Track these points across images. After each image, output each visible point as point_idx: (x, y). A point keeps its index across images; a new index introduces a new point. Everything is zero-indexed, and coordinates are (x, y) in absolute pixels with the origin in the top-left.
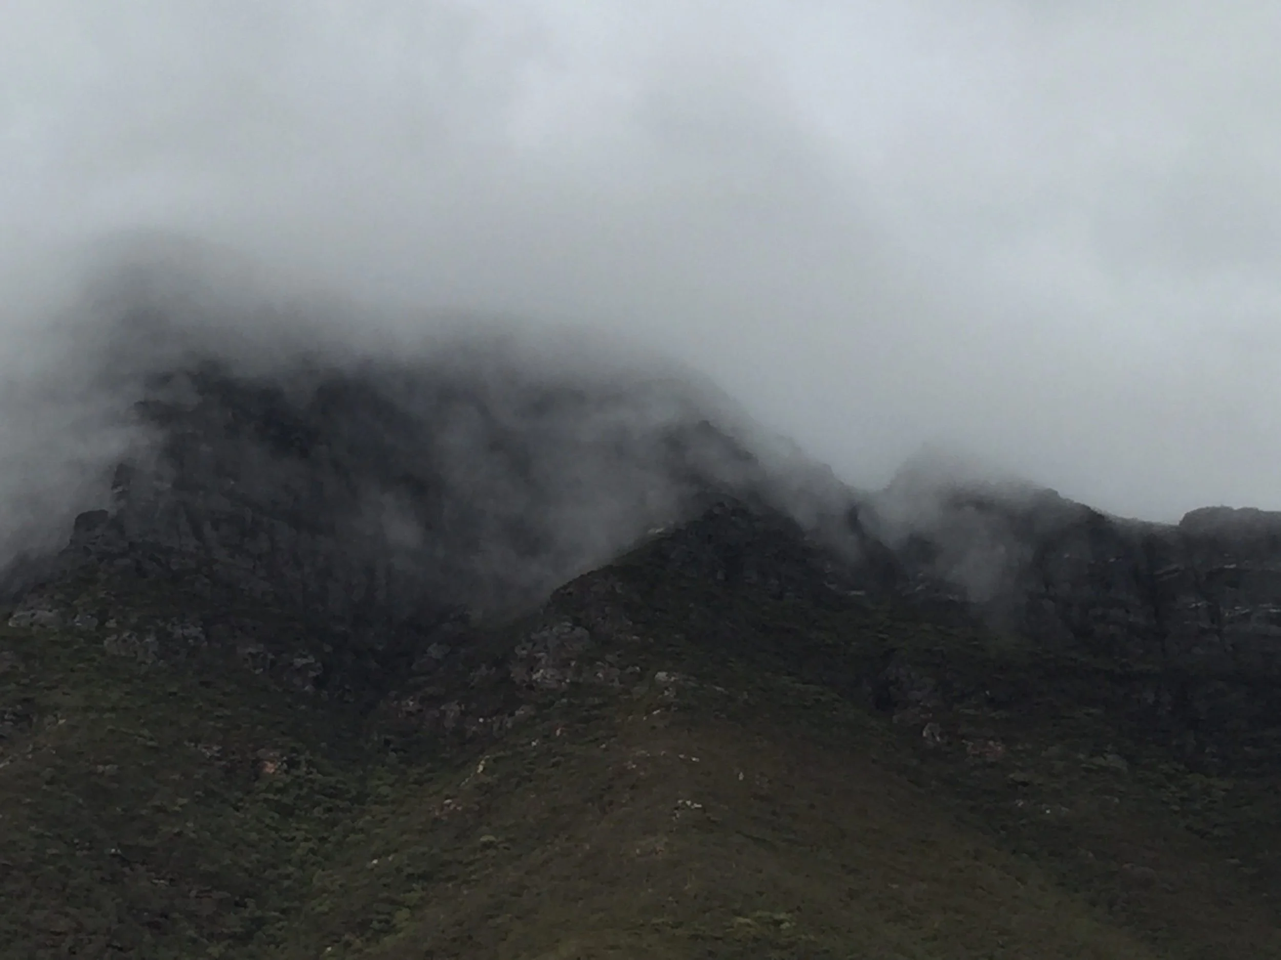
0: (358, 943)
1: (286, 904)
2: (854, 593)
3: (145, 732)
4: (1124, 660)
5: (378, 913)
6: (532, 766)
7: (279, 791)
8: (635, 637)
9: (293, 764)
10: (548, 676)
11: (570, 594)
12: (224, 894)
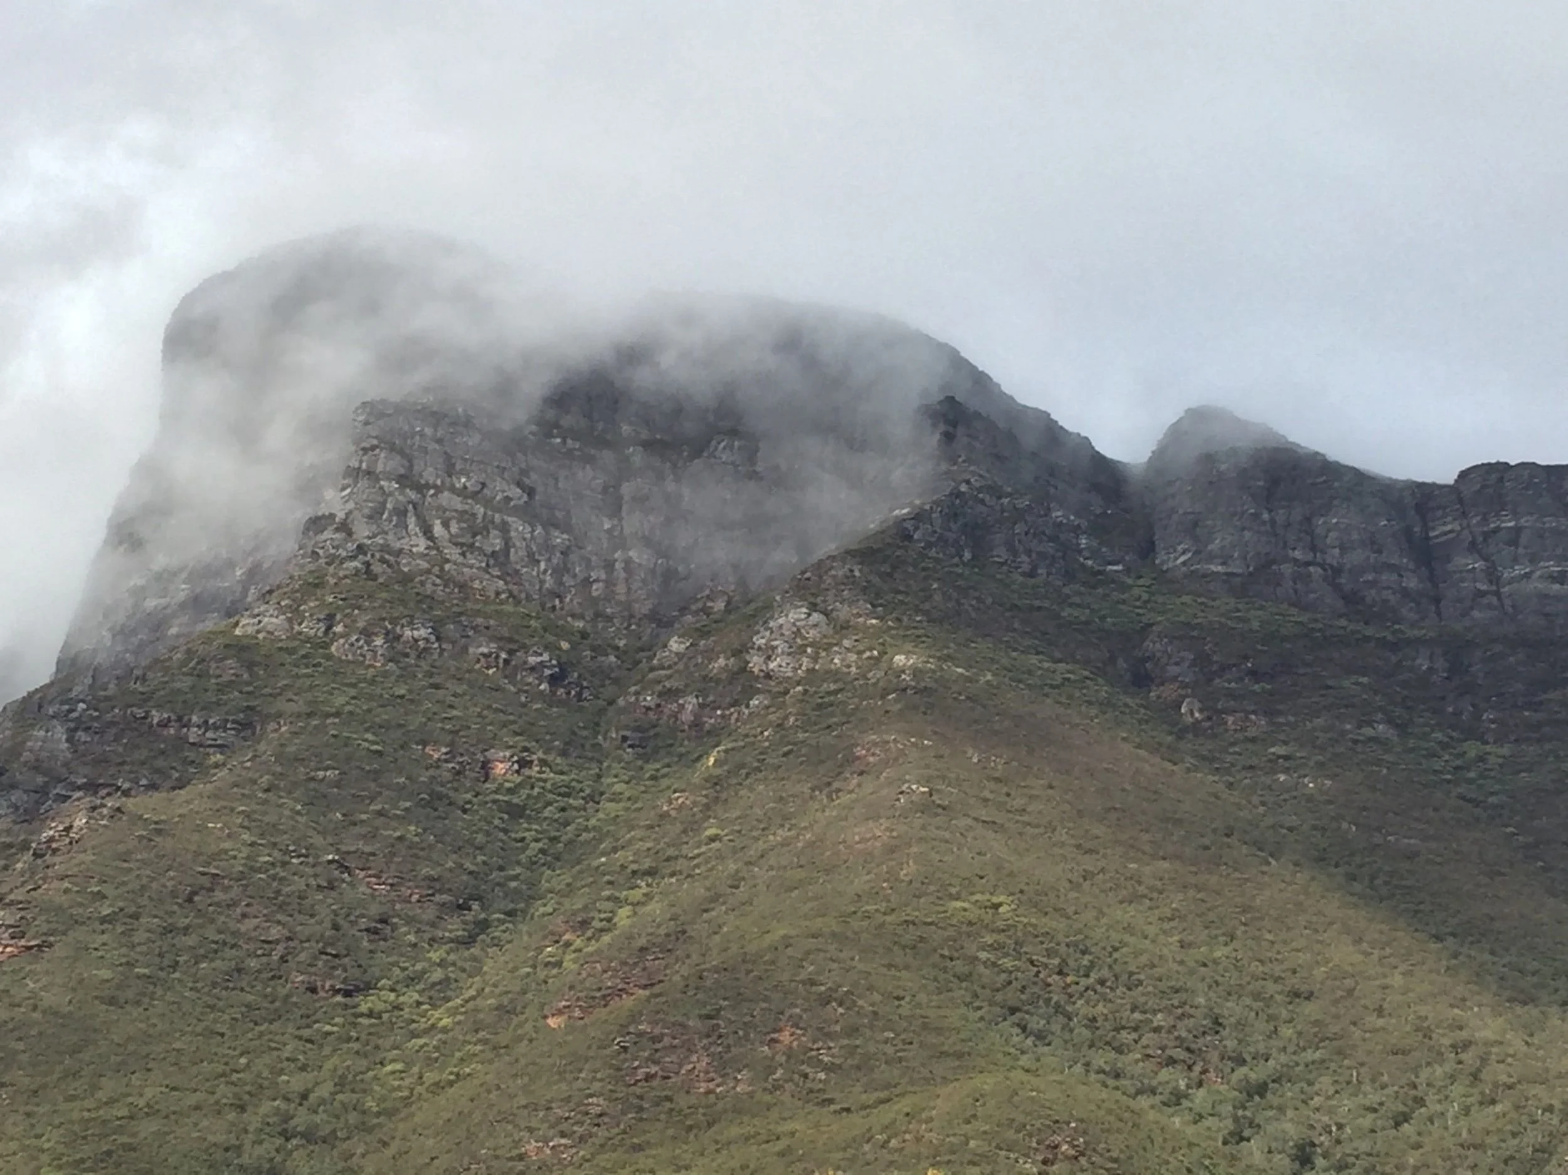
0: (578, 943)
1: (511, 906)
2: (1110, 567)
3: (369, 736)
4: (1397, 627)
5: (600, 911)
6: (762, 757)
7: (510, 791)
8: (874, 621)
9: (524, 764)
10: (784, 664)
11: (808, 579)
12: (445, 898)
